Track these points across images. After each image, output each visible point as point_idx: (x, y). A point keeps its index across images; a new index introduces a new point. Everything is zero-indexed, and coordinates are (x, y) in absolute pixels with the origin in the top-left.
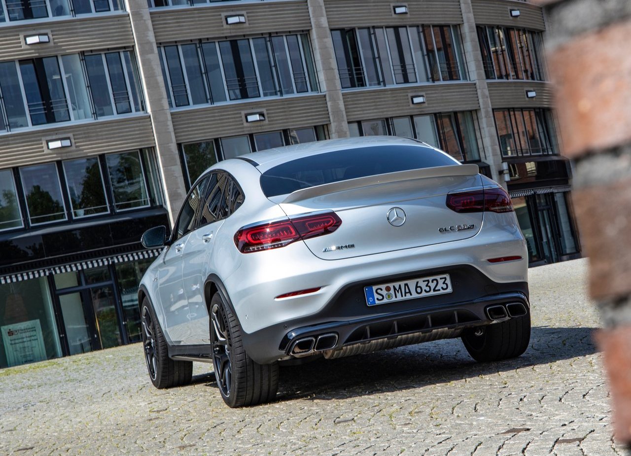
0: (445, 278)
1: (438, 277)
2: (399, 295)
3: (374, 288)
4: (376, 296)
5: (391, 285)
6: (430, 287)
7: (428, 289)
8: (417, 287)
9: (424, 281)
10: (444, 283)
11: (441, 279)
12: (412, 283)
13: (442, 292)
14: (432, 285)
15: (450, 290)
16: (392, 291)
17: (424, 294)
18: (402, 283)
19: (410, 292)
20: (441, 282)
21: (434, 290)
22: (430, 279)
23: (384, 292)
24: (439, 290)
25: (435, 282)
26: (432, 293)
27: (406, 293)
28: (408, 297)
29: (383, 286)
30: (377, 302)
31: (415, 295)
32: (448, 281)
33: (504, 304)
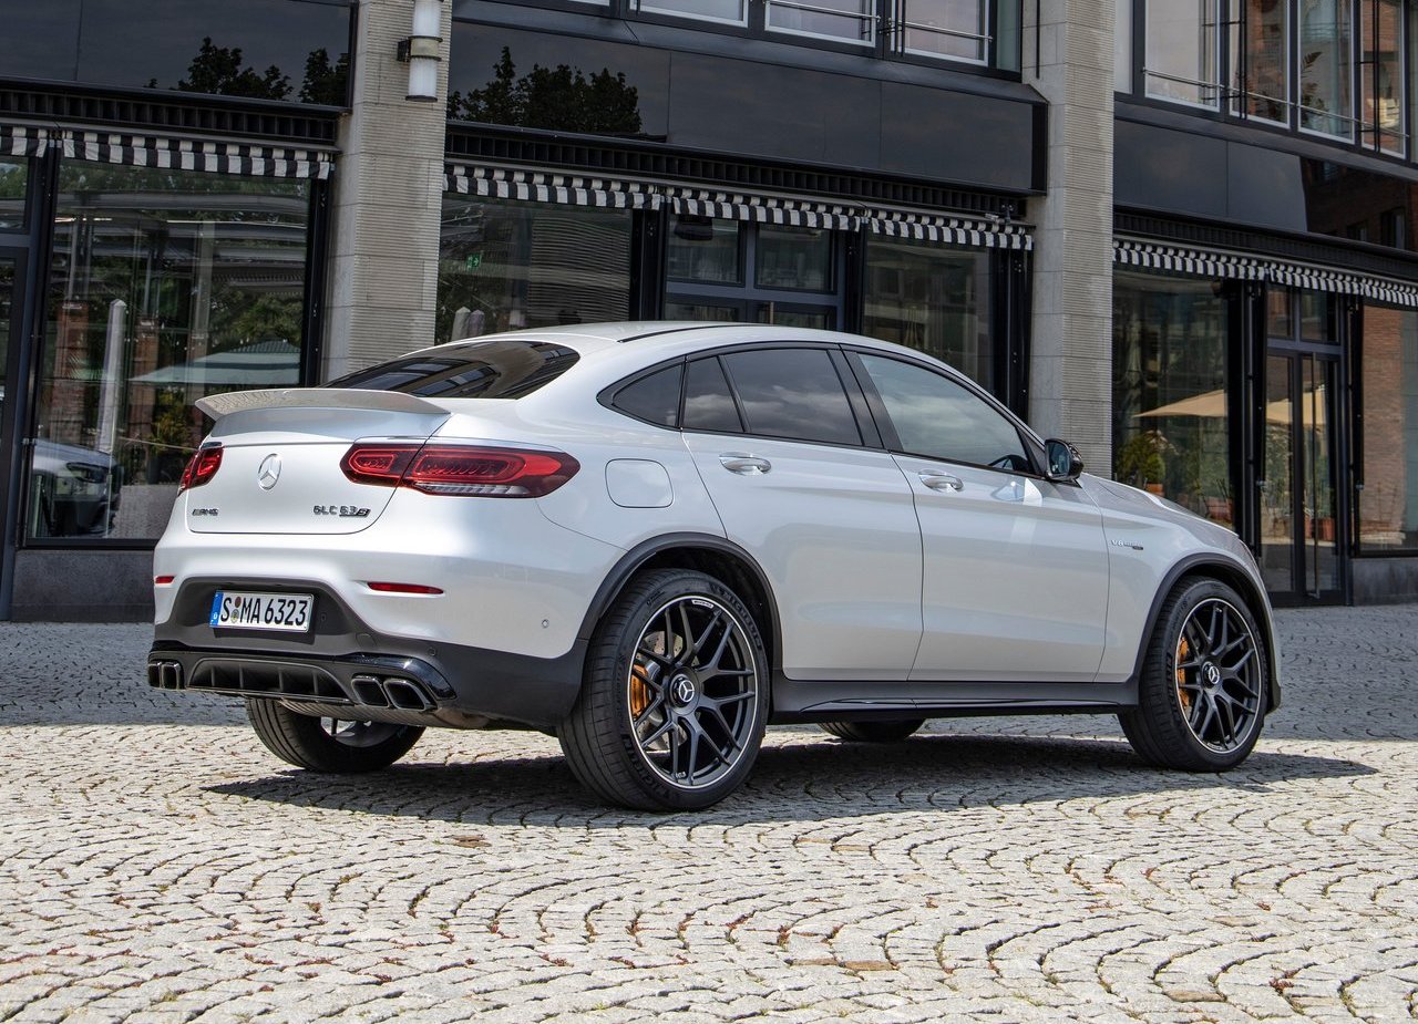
0: (305, 602)
1: (297, 598)
2: (245, 616)
3: (226, 595)
4: (223, 611)
5: (242, 596)
6: (283, 613)
7: (279, 616)
8: (269, 609)
9: (280, 601)
10: (302, 612)
11: (301, 602)
12: (265, 598)
13: (295, 627)
14: (287, 610)
15: (304, 627)
16: (240, 609)
17: (272, 625)
18: (255, 596)
19: (258, 617)
20: (299, 607)
21: (287, 623)
22: (288, 598)
23: (231, 607)
24: (291, 623)
25: (292, 605)
26: (282, 626)
27: (254, 616)
28: (254, 625)
29: (234, 596)
30: (221, 623)
31: (262, 625)
32: (308, 611)
33: (382, 678)
